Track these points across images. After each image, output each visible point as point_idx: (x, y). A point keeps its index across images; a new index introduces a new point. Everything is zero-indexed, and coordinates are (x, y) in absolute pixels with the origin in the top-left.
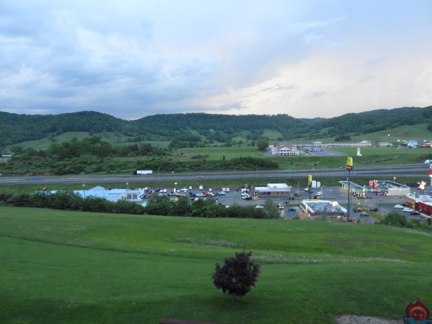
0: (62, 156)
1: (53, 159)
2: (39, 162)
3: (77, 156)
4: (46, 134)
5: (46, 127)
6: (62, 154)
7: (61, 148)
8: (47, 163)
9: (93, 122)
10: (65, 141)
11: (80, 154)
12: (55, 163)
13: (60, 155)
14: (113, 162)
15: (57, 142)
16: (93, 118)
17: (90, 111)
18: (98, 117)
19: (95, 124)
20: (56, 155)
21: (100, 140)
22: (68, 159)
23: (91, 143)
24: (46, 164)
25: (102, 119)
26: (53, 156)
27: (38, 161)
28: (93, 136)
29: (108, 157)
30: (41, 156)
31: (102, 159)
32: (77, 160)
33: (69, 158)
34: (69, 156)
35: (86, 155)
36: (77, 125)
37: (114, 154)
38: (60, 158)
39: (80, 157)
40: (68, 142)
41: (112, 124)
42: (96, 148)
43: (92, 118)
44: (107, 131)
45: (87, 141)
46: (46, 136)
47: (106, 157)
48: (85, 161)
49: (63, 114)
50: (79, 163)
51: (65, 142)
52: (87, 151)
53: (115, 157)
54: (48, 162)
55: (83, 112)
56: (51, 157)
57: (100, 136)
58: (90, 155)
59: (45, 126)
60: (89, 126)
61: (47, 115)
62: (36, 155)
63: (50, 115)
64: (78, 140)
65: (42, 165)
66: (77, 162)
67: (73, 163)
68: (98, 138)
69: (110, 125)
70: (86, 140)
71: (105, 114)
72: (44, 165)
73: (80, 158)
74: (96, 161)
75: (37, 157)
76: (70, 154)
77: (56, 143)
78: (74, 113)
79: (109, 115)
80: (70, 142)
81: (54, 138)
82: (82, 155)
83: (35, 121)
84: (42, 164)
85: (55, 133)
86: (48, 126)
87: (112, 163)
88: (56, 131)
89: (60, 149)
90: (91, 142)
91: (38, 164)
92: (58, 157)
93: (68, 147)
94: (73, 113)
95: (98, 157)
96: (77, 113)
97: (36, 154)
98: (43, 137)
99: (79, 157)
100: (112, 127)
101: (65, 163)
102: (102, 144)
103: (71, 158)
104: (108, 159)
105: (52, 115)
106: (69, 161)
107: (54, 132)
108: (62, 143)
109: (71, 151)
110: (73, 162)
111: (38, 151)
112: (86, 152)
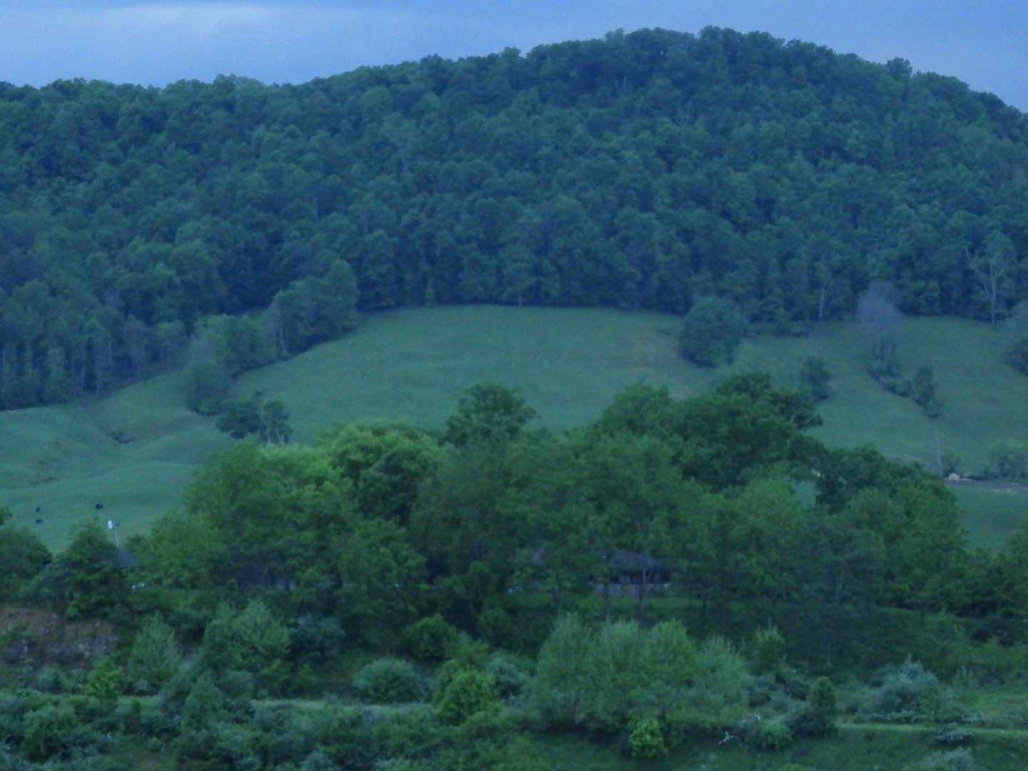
0: (331, 625)
1: (216, 666)
2: (56, 687)
3: (500, 640)
4: (165, 328)
5: (169, 237)
6: (328, 605)
7: (321, 521)
8: (150, 707)
9: (737, 178)
10: (378, 432)
11: (549, 611)
12: (242, 716)
13: (302, 609)
14: (966, 741)
15: (286, 435)
16: (738, 133)
17: (710, 33)
18: (799, 112)
19: (766, 207)
20: (256, 611)
21: (810, 433)
22: (401, 666)
23: (689, 472)
24: (135, 726)
25: (855, 136)
26: (223, 618)
27: (47, 674)
28: (725, 372)
29: (906, 677)
30: (87, 615)
31: (825, 698)
32: (507, 690)
33: (405, 651)
34: (409, 630)
35: (625, 629)
36: (531, 216)
37: (981, 637)
38: (298, 650)
39: (547, 647)
40: (407, 444)
41: (980, 209)
42: (756, 539)
43: (726, 131)
44: (910, 310)
45: (644, 443)
46: (157, 357)
47: (871, 669)
48: (602, 707)
49: (379, 77)
50: (525, 726)
51: (374, 441)
52: (635, 576)
53: (994, 677)
54: (155, 700)
55: (616, 42)
56: (193, 635)
57: (817, 376)
58: (672, 631)
59: (150, 234)
60: (686, 234)
61: (190, 93)
62: (34, 600)
63: (226, 84)
64: (531, 427)
65: (82, 729)
66: (506, 712)
67: (458, 730)
68: (787, 404)
69: (958, 219)
70: (635, 426)
71: (898, 68)
72: (112, 727)
73: (547, 659)
74: (748, 718)
75: (37, 623)
76: (430, 610)
77: (271, 451)
78: (512, 54)
79: (948, 90)
80: (432, 450)
81: (246, 390)
82: (566, 625)
83: (51, 166)
84: (92, 715)
85: (263, 323)
86: (189, 226)
87: (958, 753)
88: (280, 295)
89: (309, 535)
90: (693, 451)
91: (45, 712)
92: (281, 635)
93: (402, 513)
94: (492, 59)
95: (763, 663)
96: (541, 55)
97: (26, 588)
98: (125, 371)
99: (531, 648)
100: (977, 246)
101: (356, 723)
102: (830, 493)
103: (433, 658)
104: (906, 699)
105: (252, 84)
106: (408, 694)
107: (253, 301)
108: (342, 457)
109: (437, 567)
110: (458, 719)
111: (59, 546)
112: (624, 595)
